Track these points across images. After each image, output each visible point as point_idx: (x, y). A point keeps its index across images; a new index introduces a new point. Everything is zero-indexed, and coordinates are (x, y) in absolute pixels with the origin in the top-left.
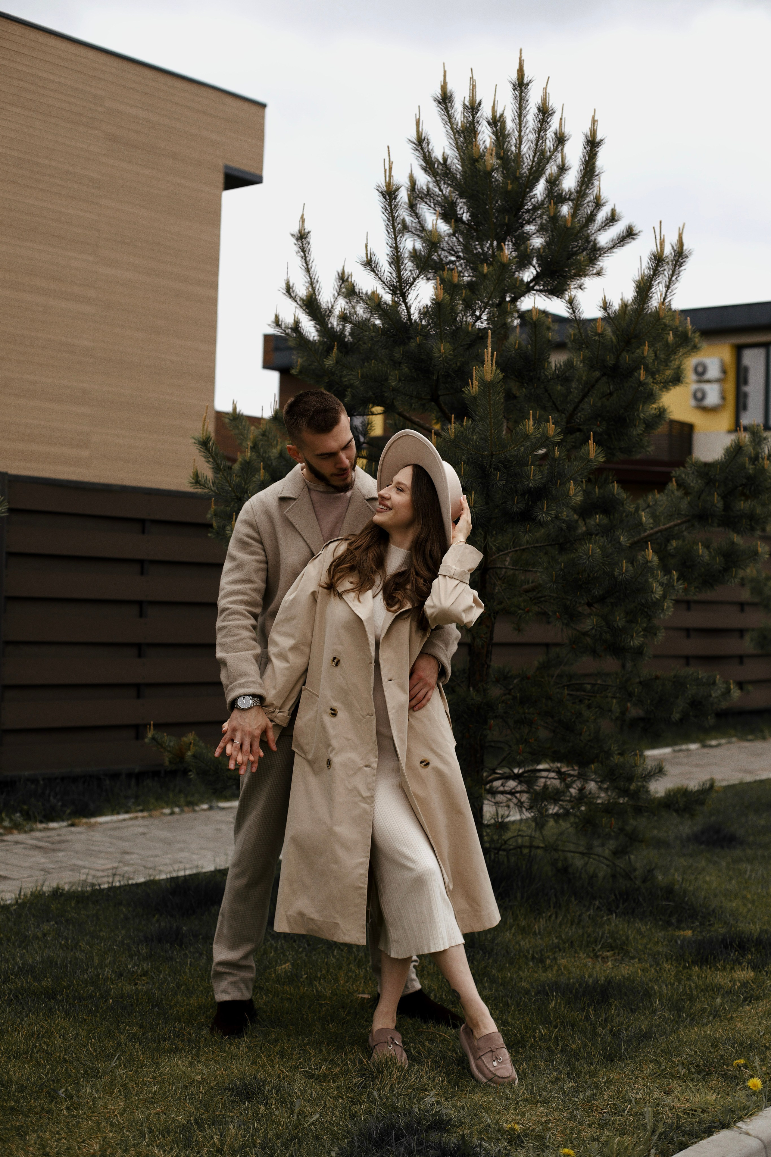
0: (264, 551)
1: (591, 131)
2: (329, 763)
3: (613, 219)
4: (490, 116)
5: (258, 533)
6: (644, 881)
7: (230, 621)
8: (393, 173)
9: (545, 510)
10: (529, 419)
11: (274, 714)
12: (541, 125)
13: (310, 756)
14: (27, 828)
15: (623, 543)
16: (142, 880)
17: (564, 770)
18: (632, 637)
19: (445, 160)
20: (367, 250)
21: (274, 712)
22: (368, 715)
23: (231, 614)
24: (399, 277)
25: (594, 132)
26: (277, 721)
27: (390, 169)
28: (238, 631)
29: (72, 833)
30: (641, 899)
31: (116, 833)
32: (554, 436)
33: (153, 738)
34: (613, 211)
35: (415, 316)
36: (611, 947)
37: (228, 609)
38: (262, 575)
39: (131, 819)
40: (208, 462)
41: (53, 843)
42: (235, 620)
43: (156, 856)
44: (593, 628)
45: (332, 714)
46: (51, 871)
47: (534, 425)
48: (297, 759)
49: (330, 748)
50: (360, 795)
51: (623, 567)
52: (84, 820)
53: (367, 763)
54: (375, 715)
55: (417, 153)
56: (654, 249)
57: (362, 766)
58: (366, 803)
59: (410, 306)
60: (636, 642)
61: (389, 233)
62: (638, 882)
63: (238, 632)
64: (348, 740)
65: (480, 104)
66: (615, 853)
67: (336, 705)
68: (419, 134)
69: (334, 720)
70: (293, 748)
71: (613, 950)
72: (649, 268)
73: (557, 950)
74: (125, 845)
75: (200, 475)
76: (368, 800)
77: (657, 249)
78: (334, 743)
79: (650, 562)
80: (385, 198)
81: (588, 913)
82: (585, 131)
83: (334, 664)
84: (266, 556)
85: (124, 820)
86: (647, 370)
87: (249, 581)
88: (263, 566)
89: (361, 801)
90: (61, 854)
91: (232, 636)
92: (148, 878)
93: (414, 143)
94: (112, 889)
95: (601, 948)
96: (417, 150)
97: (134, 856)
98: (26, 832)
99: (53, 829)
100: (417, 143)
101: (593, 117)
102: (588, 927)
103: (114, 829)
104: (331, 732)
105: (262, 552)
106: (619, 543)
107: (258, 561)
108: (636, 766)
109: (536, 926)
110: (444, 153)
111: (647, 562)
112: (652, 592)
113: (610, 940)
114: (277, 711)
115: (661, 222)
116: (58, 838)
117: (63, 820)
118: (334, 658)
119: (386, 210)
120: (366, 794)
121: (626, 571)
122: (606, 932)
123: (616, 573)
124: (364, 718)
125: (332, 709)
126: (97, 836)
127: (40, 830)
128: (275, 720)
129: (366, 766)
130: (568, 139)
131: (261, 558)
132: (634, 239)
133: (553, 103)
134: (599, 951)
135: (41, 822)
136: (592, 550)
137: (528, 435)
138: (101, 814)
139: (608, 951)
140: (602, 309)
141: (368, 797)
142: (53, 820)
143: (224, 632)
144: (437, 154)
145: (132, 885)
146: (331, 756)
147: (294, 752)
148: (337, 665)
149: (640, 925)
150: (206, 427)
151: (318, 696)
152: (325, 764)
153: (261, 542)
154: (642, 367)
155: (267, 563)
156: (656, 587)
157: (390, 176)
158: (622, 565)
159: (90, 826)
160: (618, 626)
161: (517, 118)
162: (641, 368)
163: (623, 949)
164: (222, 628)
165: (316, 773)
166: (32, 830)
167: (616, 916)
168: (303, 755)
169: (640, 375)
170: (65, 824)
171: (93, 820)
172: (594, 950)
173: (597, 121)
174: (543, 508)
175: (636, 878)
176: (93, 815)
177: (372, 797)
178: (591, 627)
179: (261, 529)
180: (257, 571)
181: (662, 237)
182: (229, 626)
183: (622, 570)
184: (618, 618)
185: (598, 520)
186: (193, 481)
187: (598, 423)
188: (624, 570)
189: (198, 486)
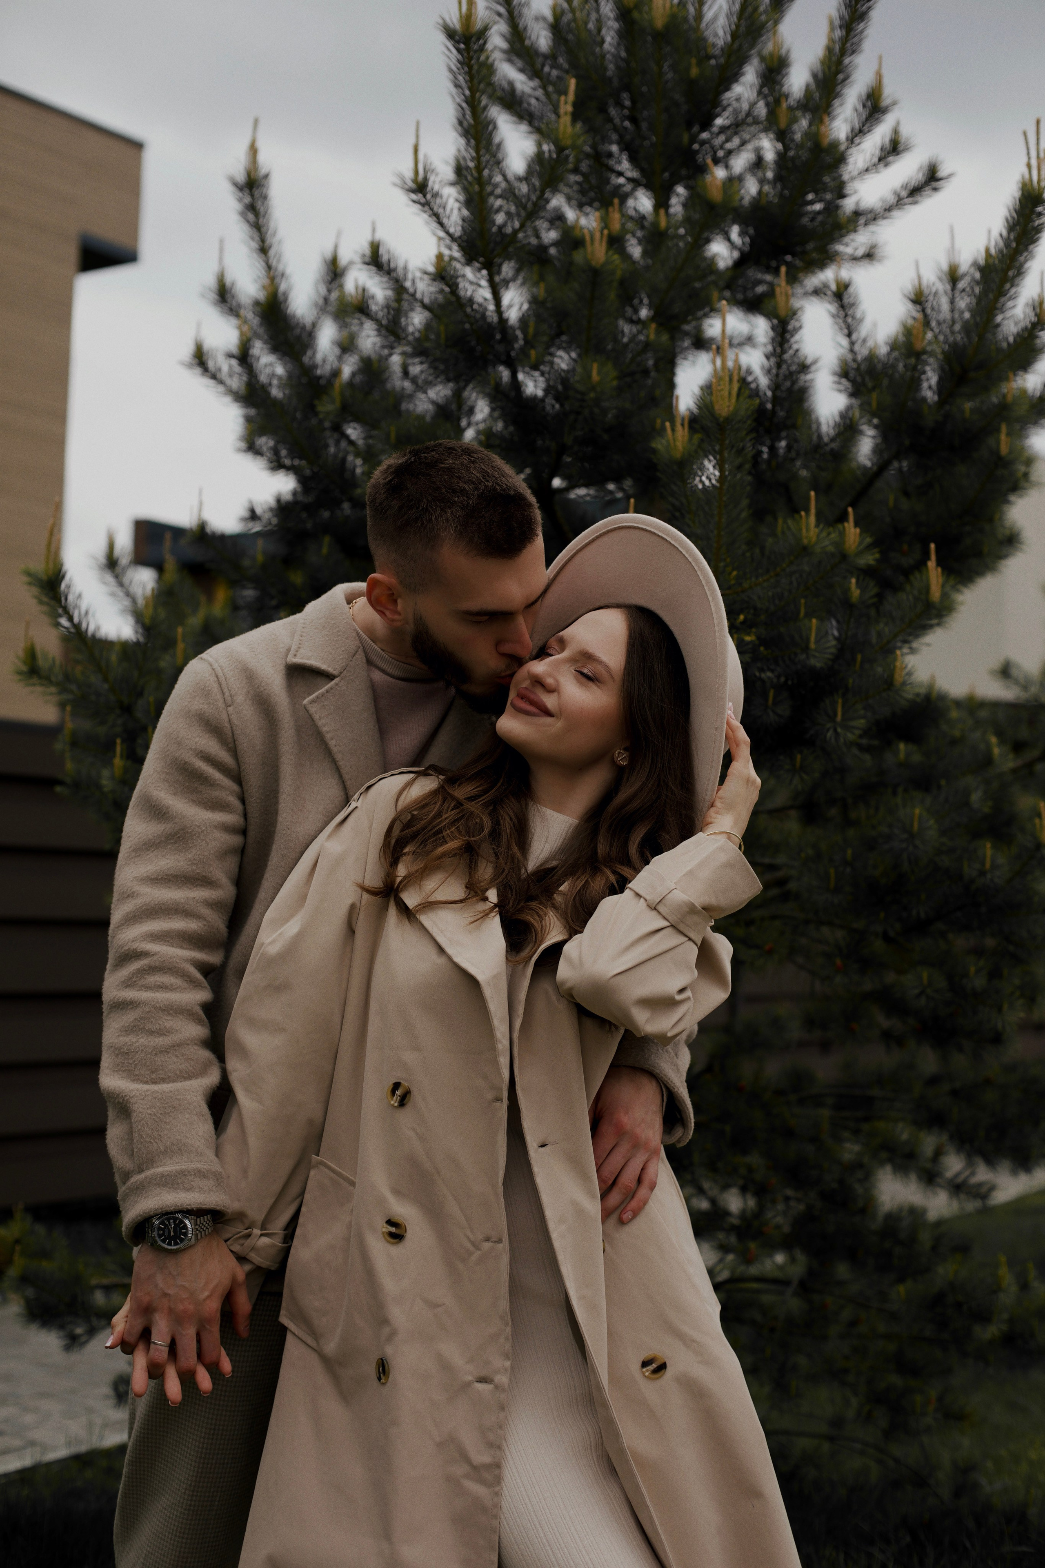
0: (243, 801)
2: (383, 1369)
3: (895, 149)
5: (234, 751)
7: (148, 988)
9: (839, 718)
10: (807, 511)
11: (248, 1242)
13: (331, 1347)
21: (248, 1236)
22: (488, 1239)
23: (153, 969)
24: (482, 225)
26: (257, 1259)
28: (169, 1022)
32: (860, 553)
37: (144, 954)
38: (232, 863)
42: (162, 987)
44: (921, 994)
45: (392, 1235)
48: (293, 1350)
49: (386, 1330)
50: (466, 1459)
51: (984, 857)
53: (484, 1373)
54: (506, 1239)
57: (470, 1378)
58: (482, 1482)
63: (169, 1024)
64: (433, 1305)
67: (403, 1211)
69: (396, 1250)
70: (284, 1319)
75: (39, 655)
76: (487, 1475)
77: (1030, 177)
78: (397, 1314)
80: (457, 47)
83: (395, 1102)
84: (245, 815)
87: (204, 881)
88: (236, 840)
89: (467, 1476)
91: (152, 1033)
104: (389, 1284)
105: (236, 803)
107: (226, 828)
114: (257, 1232)
115: (1038, 122)
118: (396, 1086)
120: (482, 1458)
121: (993, 866)
123: (968, 872)
124: (478, 1249)
125: (390, 1222)
128: (253, 1256)
129: (482, 1380)
131: (231, 819)
136: (920, 821)
137: (805, 548)
141: (487, 1467)
143: (129, 1017)
146: (389, 1351)
147: (284, 1329)
148: (402, 1103)
150: (53, 549)
151: (353, 1184)
152: (371, 1370)
153: (238, 778)
154: (1001, 425)
155: (244, 832)
158: (982, 853)
162: (998, 429)
164: (122, 1006)
165: (345, 1395)
168: (309, 1340)
169: (998, 442)
174: (835, 715)
177: (498, 1466)
178: (917, 991)
179: (243, 744)
180: (223, 854)
182: (145, 1003)
183: (983, 863)
184: (972, 969)
185: (902, 755)
186: (24, 668)
187: (905, 547)
188: (988, 865)
189: (35, 680)
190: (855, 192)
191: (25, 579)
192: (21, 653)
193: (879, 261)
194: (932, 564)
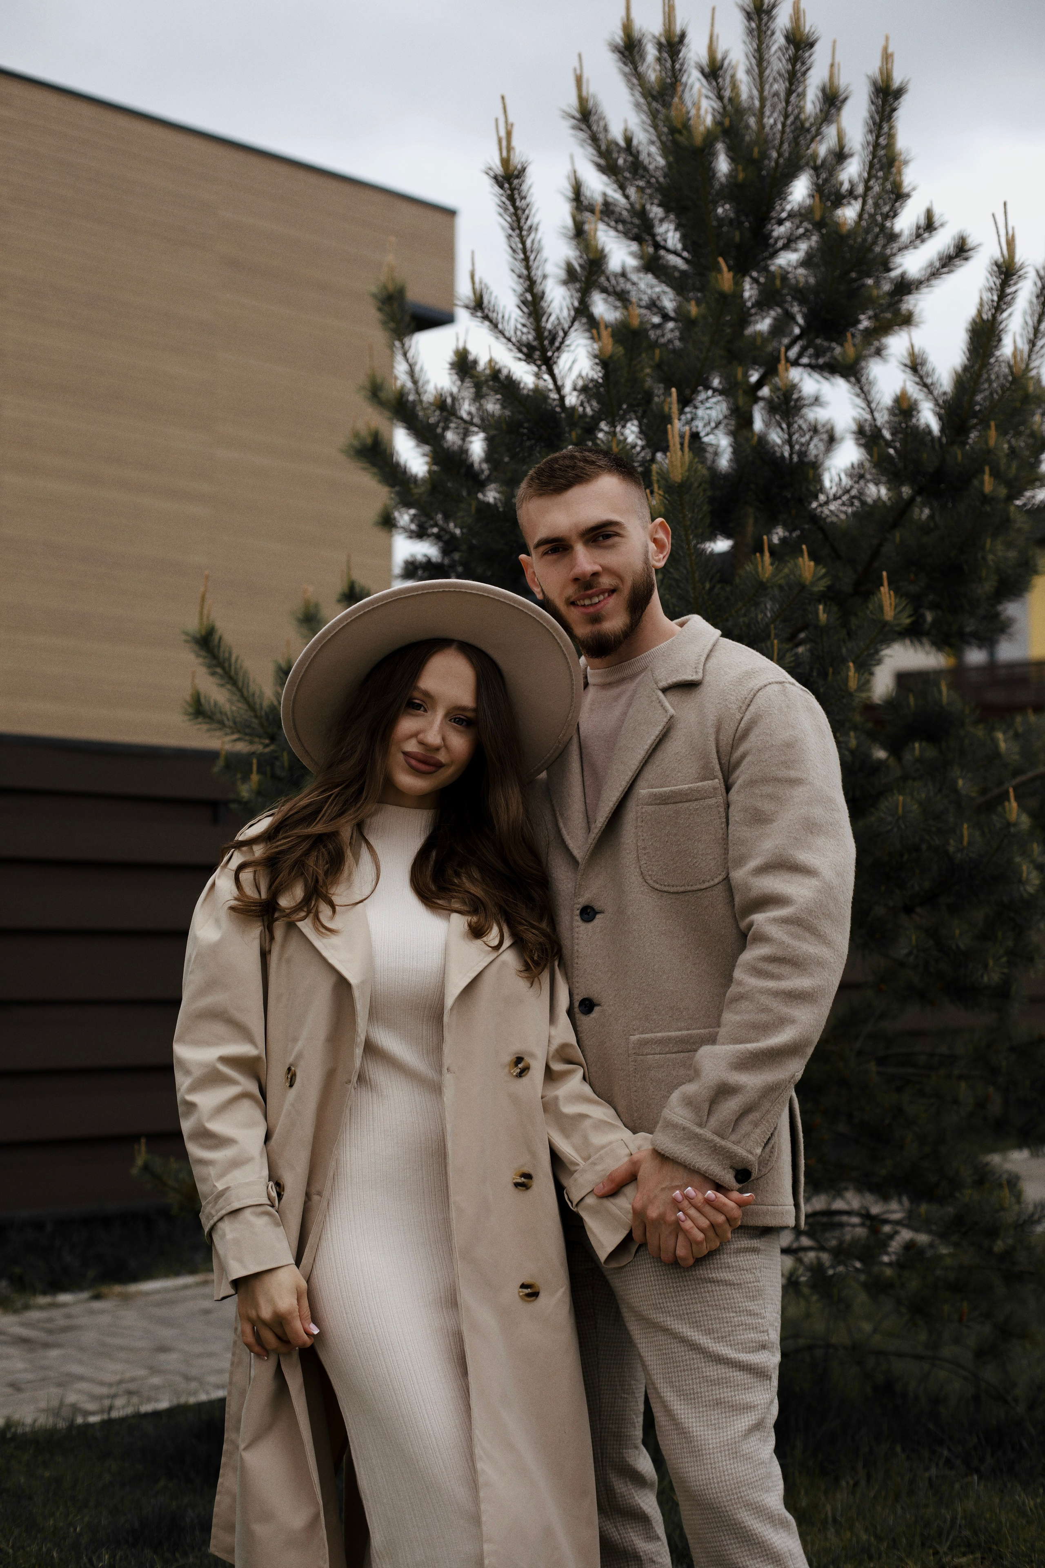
1: (881, 73)
3: (929, 226)
4: (704, 60)
6: (1031, 1407)
8: (515, 143)
10: (762, 552)
12: (794, 66)
14: (19, 1304)
15: (964, 792)
16: (164, 1405)
17: (875, 1210)
18: (986, 966)
19: (629, 140)
20: (473, 282)
24: (539, 330)
25: (887, 74)
27: (509, 134)
29: (92, 1312)
30: (1025, 1444)
31: (164, 1312)
32: (814, 583)
33: (146, 1167)
34: (929, 215)
35: (572, 399)
36: (969, 1545)
39: (198, 1284)
40: (213, 674)
41: (50, 1332)
43: (211, 1355)
44: (910, 953)
45: (278, 1194)
46: (23, 1386)
47: (772, 564)
51: (962, 836)
52: (118, 1289)
55: (582, 135)
56: (997, 255)
59: (563, 386)
60: (992, 976)
61: (514, 251)
62: (1021, 1409)
65: (683, 36)
66: (980, 1354)
67: (285, 1173)
68: (582, 101)
71: (972, 1553)
72: (991, 289)
73: (866, 1557)
74: (166, 1334)
75: (203, 701)
77: (1002, 252)
79: (1015, 825)
80: (501, 186)
81: (927, 1475)
82: (870, 73)
83: (287, 1084)
85: (186, 1287)
86: (996, 474)
90: (54, 1353)
92: (175, 1402)
93: (574, 117)
94: (108, 1424)
95: (950, 1548)
96: (581, 130)
97: (173, 1356)
98: (16, 1311)
99: (64, 1305)
100: (578, 115)
101: (885, 49)
102: (926, 1506)
103: (159, 1304)
106: (956, 791)
108: (1002, 1208)
109: (828, 1508)
110: (626, 130)
111: (1009, 825)
112: (1020, 881)
113: (967, 1533)
115: (1006, 205)
116: (63, 1322)
117: (81, 1289)
118: (289, 1071)
119: (506, 209)
121: (969, 843)
122: (959, 1517)
123: (951, 849)
125: (277, 1183)
126: (130, 1317)
127: (41, 1308)
130: (846, 99)
132: (966, 259)
133: (811, 23)
134: (945, 1554)
135: (44, 1293)
136: (904, 806)
138: (147, 1274)
139: (964, 1554)
140: (908, 370)
142: (64, 1289)
144: (616, 133)
145: (146, 1415)
148: (291, 1085)
149: (1023, 1495)
150: (205, 612)
154: (987, 469)
156: (1029, 873)
157: (509, 148)
158: (962, 833)
159: (126, 1298)
160: (958, 946)
161: (755, 68)
162: (983, 472)
163: (990, 1549)
166: (27, 1307)
167: (980, 1478)
169: (982, 482)
170: (85, 1295)
171: (133, 1288)
172: (936, 1553)
173: (892, 55)
175: (1016, 1400)
176: (135, 1278)
181: (1010, 232)
183: (961, 841)
184: (957, 932)
185: (917, 752)
186: (191, 710)
187: (912, 576)
188: (965, 842)
189: (200, 720)
190: (900, 266)
191: (184, 637)
192: (188, 698)
193: (916, 326)
194: (885, 589)
